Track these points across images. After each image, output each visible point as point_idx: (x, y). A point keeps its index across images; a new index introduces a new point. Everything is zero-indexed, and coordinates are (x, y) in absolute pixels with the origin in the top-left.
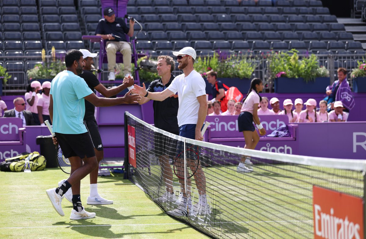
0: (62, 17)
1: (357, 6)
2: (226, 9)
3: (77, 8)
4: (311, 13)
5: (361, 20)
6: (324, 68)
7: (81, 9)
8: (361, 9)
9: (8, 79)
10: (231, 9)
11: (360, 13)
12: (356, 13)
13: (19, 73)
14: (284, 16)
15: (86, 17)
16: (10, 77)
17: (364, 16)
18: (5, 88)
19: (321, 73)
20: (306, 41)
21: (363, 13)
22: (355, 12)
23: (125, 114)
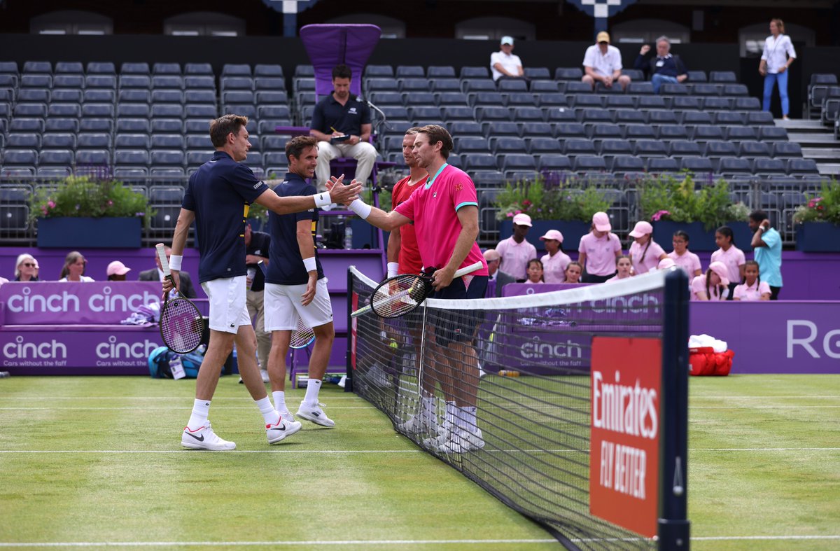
0: (260, 109)
1: (813, 97)
2: (568, 97)
3: (290, 94)
4: (726, 108)
5: (821, 123)
6: (742, 204)
7: (297, 95)
8: (820, 103)
9: (152, 218)
10: (576, 98)
11: (819, 110)
12: (813, 111)
13: (174, 208)
14: (675, 112)
15: (305, 109)
16: (156, 212)
17: (827, 115)
18: (147, 235)
19: (737, 215)
20: (714, 157)
21: (823, 110)
22: (809, 108)
23: (349, 271)
